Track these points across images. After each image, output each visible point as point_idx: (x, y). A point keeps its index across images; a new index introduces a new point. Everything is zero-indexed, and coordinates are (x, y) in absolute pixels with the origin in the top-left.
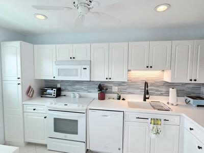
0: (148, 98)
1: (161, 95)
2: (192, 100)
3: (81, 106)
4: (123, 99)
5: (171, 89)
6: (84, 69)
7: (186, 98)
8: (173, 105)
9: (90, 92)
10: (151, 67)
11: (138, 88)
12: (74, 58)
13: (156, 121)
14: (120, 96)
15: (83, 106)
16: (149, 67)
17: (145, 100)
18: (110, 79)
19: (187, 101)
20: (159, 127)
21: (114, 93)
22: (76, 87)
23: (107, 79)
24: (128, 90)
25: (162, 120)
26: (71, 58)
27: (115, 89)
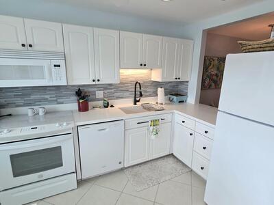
0: (139, 101)
1: (150, 96)
2: (175, 97)
3: (65, 124)
4: (112, 106)
5: (159, 89)
6: (55, 66)
7: (169, 96)
8: (162, 104)
9: (62, 103)
10: (145, 65)
11: (128, 91)
12: (30, 46)
13: (155, 123)
14: (108, 103)
15: (68, 124)
16: (143, 65)
17: (135, 104)
18: (99, 80)
19: (171, 99)
20: (158, 127)
21: (98, 100)
22: (32, 97)
23: (94, 81)
24: (116, 94)
25: (160, 120)
26: (23, 45)
27: (100, 94)
